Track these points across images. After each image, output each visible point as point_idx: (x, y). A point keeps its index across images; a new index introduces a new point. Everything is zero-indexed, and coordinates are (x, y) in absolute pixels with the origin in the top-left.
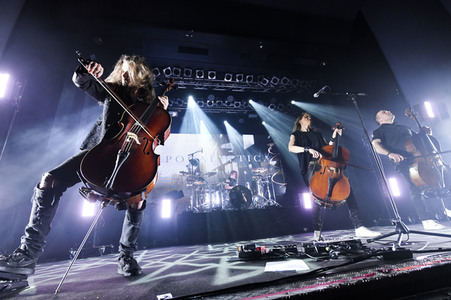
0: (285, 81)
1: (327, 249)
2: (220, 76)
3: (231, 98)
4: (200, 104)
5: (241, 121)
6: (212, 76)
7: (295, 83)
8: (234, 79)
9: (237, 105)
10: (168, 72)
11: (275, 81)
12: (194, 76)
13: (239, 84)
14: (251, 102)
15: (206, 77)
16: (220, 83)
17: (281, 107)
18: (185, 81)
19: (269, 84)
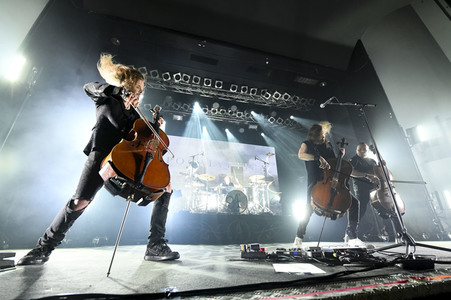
0: (286, 97)
1: (335, 255)
2: (227, 86)
3: (234, 108)
4: (205, 111)
5: (242, 130)
6: (219, 85)
7: (295, 99)
8: (239, 91)
9: (239, 115)
10: (178, 78)
11: (277, 96)
12: (202, 84)
13: (243, 95)
14: (253, 113)
15: (213, 86)
16: (225, 93)
17: (280, 121)
18: (193, 88)
19: (271, 98)
